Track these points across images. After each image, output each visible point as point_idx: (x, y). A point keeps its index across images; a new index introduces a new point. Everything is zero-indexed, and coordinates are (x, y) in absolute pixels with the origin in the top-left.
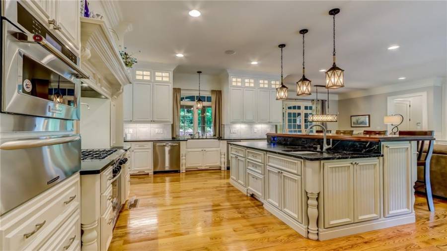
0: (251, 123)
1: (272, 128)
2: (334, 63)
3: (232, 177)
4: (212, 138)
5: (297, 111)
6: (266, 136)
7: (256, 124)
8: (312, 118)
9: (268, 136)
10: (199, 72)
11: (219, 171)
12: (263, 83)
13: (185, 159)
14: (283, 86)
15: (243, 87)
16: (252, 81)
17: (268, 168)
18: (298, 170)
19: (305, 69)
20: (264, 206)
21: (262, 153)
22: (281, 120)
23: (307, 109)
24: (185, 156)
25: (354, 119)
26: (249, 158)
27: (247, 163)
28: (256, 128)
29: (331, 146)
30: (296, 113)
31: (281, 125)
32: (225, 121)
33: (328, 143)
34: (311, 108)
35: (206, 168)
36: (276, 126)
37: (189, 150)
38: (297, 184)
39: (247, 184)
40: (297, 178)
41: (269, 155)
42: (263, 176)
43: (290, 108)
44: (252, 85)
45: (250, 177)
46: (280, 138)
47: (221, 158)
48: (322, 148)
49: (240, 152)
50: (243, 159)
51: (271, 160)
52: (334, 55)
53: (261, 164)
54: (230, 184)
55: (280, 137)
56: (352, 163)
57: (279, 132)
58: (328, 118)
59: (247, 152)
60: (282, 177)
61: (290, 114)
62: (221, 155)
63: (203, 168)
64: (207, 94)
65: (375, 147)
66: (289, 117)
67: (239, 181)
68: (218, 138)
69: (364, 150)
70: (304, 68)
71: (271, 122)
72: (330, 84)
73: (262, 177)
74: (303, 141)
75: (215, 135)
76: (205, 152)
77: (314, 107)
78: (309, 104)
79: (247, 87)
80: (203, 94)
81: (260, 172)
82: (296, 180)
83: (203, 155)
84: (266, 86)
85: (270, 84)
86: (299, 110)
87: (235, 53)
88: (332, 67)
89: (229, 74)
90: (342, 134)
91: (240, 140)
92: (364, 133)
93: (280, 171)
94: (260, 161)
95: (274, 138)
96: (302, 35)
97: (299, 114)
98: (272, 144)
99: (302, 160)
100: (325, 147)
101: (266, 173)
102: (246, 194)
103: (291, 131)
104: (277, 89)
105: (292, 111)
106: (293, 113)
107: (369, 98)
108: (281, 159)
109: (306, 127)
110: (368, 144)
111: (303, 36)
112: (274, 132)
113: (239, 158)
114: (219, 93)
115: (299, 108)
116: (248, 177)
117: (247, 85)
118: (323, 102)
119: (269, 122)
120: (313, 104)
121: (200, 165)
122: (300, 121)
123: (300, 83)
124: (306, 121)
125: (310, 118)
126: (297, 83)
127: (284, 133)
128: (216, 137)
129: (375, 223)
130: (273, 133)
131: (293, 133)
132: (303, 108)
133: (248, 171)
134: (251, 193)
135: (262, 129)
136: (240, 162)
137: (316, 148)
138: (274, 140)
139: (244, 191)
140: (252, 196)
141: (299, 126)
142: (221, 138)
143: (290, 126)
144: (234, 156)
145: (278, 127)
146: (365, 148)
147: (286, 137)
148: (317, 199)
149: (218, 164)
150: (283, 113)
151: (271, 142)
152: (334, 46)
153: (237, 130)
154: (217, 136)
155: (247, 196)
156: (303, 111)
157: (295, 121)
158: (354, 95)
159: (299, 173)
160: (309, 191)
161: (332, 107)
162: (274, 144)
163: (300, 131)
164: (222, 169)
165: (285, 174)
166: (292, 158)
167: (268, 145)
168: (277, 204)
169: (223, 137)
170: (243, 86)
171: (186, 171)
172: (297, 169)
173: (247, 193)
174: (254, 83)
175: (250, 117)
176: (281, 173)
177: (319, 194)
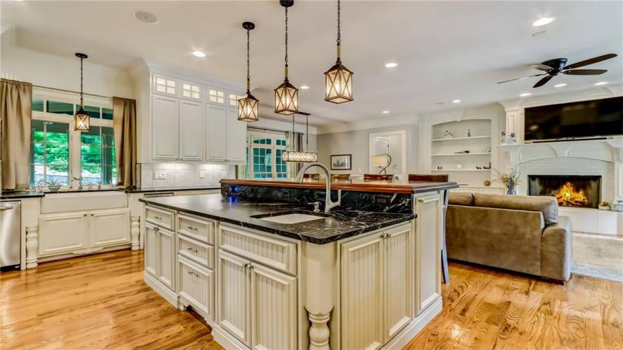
0: (193, 161)
1: (230, 170)
2: (339, 59)
3: (149, 269)
4: (115, 188)
5: (266, 146)
6: (220, 184)
7: (204, 163)
8: (287, 156)
9: (223, 184)
10: (82, 56)
11: (127, 252)
12: (215, 96)
13: (38, 238)
14: (250, 97)
15: (177, 98)
16: (196, 88)
17: (222, 255)
18: (288, 261)
19: (289, 67)
20: (212, 333)
21: (208, 223)
22: (244, 158)
23: (280, 144)
24: (38, 231)
25: (334, 160)
26: (182, 231)
27: (177, 240)
28: (204, 170)
29: (338, 203)
30: (264, 149)
31: (243, 166)
32: (142, 157)
33: (334, 199)
34: (284, 143)
35: (96, 250)
36: (237, 166)
37: (49, 217)
38: (285, 294)
39: (177, 286)
40: (286, 280)
41: (223, 226)
42: (211, 271)
43: (256, 142)
44: (196, 96)
45: (185, 272)
46: (244, 189)
47: (131, 227)
48: (322, 207)
49: (164, 219)
50: (170, 234)
51: (228, 238)
52: (338, 44)
53: (207, 246)
54: (144, 284)
55: (245, 185)
56: (382, 236)
57: (241, 177)
58: (308, 157)
59: (177, 220)
60: (253, 275)
61: (256, 150)
62: (131, 221)
63: (88, 251)
64: (104, 104)
65: (405, 202)
66: (254, 154)
67: (163, 278)
68: (128, 188)
69: (387, 208)
70: (287, 66)
71: (229, 161)
72: (334, 94)
73: (208, 273)
74: (285, 193)
75: (121, 184)
76: (91, 217)
77: (288, 142)
78: (282, 137)
79: (186, 98)
80: (89, 102)
81: (205, 262)
82: (283, 285)
83: (89, 225)
84: (221, 101)
85: (227, 99)
86: (268, 145)
87: (157, 22)
88: (335, 64)
89: (151, 70)
90: (336, 180)
91: (171, 192)
92: (365, 179)
93: (248, 262)
94: (205, 239)
95: (233, 187)
96: (284, 8)
97: (269, 151)
98: (230, 199)
99: (299, 242)
100: (329, 205)
101: (216, 264)
102: (176, 306)
103: (258, 176)
104: (239, 100)
105: (260, 146)
106: (261, 149)
107: (351, 133)
108: (250, 238)
109: (278, 169)
110: (394, 197)
111: (286, 10)
112: (233, 177)
113: (162, 231)
114: (130, 105)
115: (269, 142)
116: (181, 272)
117: (186, 94)
118: (299, 136)
119: (226, 161)
120: (287, 137)
121: (80, 246)
122: (271, 160)
123: (280, 91)
124: (278, 161)
125: (284, 157)
126: (276, 90)
127: (247, 179)
128: (123, 187)
129: (406, 332)
130: (231, 178)
131: (261, 179)
132: (274, 142)
133: (181, 259)
134: (187, 306)
135: (214, 172)
136: (164, 240)
137: (312, 207)
138: (233, 191)
139: (172, 299)
140: (190, 309)
141: (269, 168)
142: (135, 187)
143: (256, 168)
144: (151, 227)
145: (240, 170)
146: (388, 204)
147: (255, 186)
148: (329, 324)
149: (125, 239)
150: (247, 148)
151: (229, 196)
152: (339, 30)
153: (168, 175)
154: (126, 184)
155: (178, 310)
156: (274, 147)
157: (263, 160)
158: (334, 130)
159: (292, 271)
160: (314, 311)
161: (310, 143)
162: (233, 200)
163: (270, 176)
164: (133, 249)
165: (258, 269)
166: (276, 236)
167: (223, 201)
168: (241, 334)
169: (138, 186)
170: (179, 96)
171: (39, 264)
172: (285, 261)
173: (179, 303)
174: (200, 93)
175: (191, 151)
176: (252, 267)
177: (331, 313)
